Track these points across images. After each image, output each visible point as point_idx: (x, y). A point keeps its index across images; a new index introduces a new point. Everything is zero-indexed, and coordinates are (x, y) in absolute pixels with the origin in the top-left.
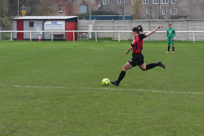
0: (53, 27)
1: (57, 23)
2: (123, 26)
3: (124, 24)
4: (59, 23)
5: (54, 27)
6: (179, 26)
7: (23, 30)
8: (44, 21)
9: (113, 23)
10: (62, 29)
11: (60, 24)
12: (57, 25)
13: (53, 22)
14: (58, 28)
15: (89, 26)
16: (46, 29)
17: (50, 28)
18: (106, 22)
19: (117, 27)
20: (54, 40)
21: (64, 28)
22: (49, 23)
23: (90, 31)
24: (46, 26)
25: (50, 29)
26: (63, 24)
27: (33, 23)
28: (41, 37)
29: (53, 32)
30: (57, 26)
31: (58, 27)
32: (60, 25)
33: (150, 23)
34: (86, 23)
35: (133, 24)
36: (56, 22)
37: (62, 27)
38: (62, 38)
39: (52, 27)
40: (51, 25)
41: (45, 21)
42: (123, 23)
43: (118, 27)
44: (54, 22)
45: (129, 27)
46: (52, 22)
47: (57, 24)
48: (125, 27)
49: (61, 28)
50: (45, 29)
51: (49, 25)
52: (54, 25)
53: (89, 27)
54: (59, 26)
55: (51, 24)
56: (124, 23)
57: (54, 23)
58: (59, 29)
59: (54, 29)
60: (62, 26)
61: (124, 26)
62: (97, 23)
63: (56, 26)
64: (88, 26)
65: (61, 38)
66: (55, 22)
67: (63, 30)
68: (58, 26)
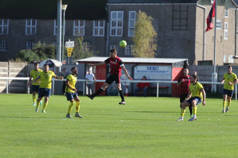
1: (157, 68)
4: (161, 68)
5: (152, 75)
8: (133, 65)
11: (163, 70)
13: (151, 67)
14: (158, 77)
16: (138, 77)
21: (170, 78)
23: (214, 82)
24: (138, 73)
26: (167, 71)
28: (128, 91)
30: (156, 73)
31: (160, 75)
32: (163, 72)
34: (201, 70)
36: (155, 67)
37: (167, 76)
39: (147, 75)
40: (146, 71)
41: (136, 65)
46: (148, 67)
47: (157, 71)
49: (164, 77)
50: (136, 77)
51: (143, 71)
52: (152, 72)
53: (212, 77)
54: (161, 73)
57: (152, 68)
58: (160, 78)
60: (165, 73)
63: (155, 73)
64: (211, 75)
66: (154, 67)
67: (168, 80)
68: (158, 73)
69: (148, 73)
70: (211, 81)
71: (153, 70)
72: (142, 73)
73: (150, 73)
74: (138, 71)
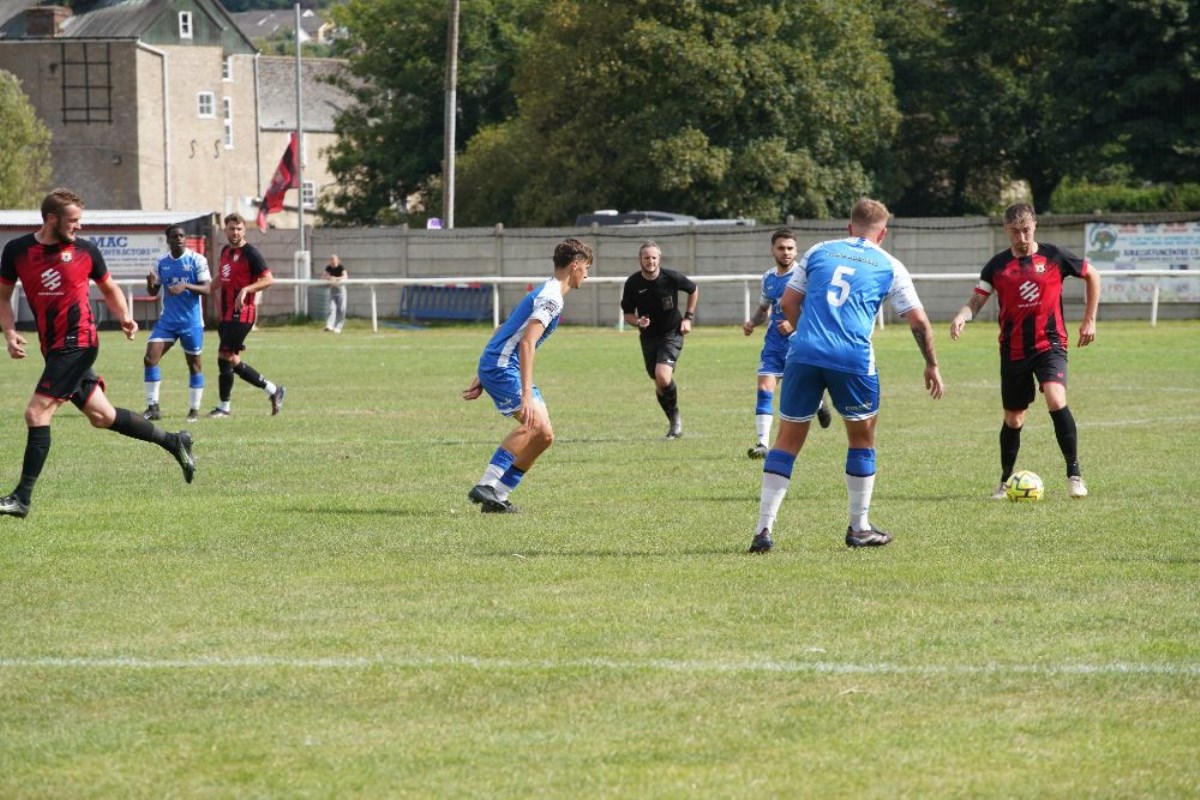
1: (122, 242)
2: (456, 256)
4: (136, 241)
6: (750, 254)
11: (141, 248)
12: (125, 253)
13: (102, 240)
14: (127, 268)
15: (295, 257)
18: (367, 240)
19: (425, 260)
23: (300, 278)
26: (155, 251)
30: (121, 257)
31: (133, 263)
32: (143, 252)
33: (601, 239)
35: (513, 248)
36: (116, 237)
43: (432, 260)
44: (107, 237)
45: (487, 259)
47: (121, 249)
48: (471, 259)
53: (296, 264)
54: (136, 256)
57: (106, 242)
58: (133, 270)
60: (149, 257)
61: (466, 255)
63: (116, 257)
64: (291, 260)
66: (111, 239)
68: (125, 257)
70: (291, 275)
71: (111, 248)
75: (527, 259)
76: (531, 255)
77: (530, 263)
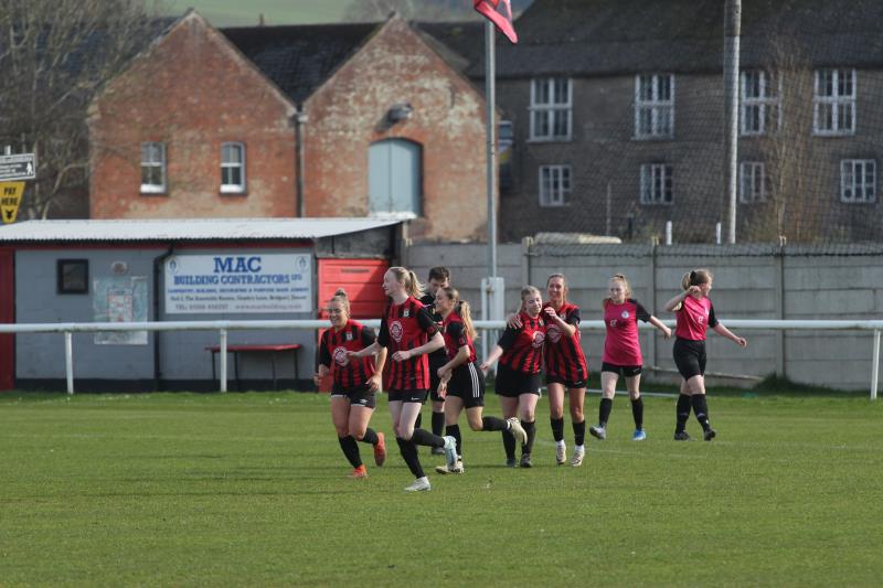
0: (224, 295)
1: (255, 265)
3: (728, 271)
4: (271, 263)
5: (234, 295)
7: (14, 322)
8: (160, 252)
9: (655, 266)
10: (287, 305)
11: (278, 273)
12: (258, 280)
13: (229, 260)
14: (261, 302)
15: (484, 286)
16: (181, 307)
17: (207, 303)
18: (603, 261)
20: (237, 385)
21: (306, 306)
22: (202, 264)
23: (488, 319)
24: (180, 287)
25: (206, 311)
26: (296, 277)
27: (85, 263)
29: (229, 329)
30: (252, 286)
31: (268, 295)
32: (280, 279)
35: (800, 273)
36: (247, 257)
37: (294, 298)
38: (290, 375)
39: (217, 295)
40: (211, 280)
41: (170, 253)
42: (723, 266)
44: (235, 258)
45: (765, 290)
46: (218, 260)
47: (253, 274)
48: (742, 289)
49: (283, 302)
50: (171, 307)
51: (201, 280)
52: (236, 280)
53: (484, 295)
54: (272, 285)
55: (211, 273)
56: (731, 266)
57: (234, 264)
58: (268, 306)
59: (232, 308)
60: (289, 286)
61: (734, 286)
62: (534, 262)
63: (247, 286)
64: (479, 290)
65: (286, 373)
66: (241, 260)
67: (299, 316)
68: (259, 286)
69: (220, 286)
71: (240, 274)
72: (195, 287)
73: (228, 286)
74: (178, 280)
75: (819, 290)
76: (824, 285)
77: (822, 296)
